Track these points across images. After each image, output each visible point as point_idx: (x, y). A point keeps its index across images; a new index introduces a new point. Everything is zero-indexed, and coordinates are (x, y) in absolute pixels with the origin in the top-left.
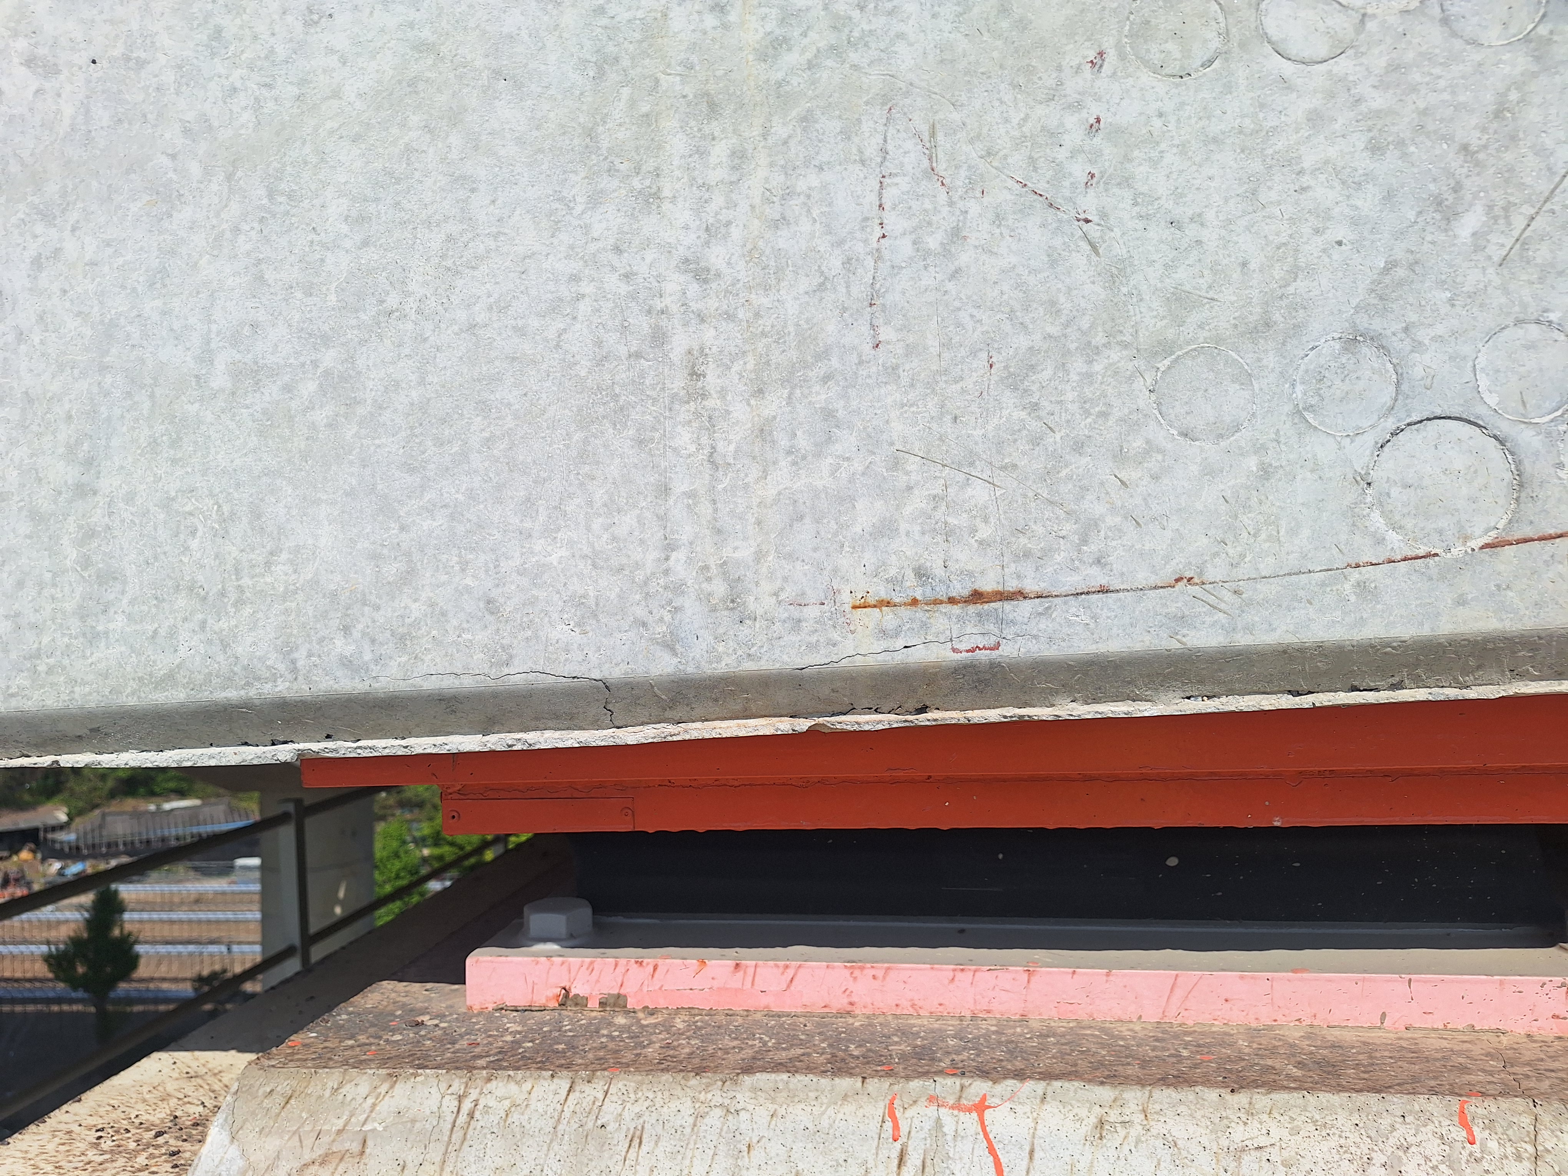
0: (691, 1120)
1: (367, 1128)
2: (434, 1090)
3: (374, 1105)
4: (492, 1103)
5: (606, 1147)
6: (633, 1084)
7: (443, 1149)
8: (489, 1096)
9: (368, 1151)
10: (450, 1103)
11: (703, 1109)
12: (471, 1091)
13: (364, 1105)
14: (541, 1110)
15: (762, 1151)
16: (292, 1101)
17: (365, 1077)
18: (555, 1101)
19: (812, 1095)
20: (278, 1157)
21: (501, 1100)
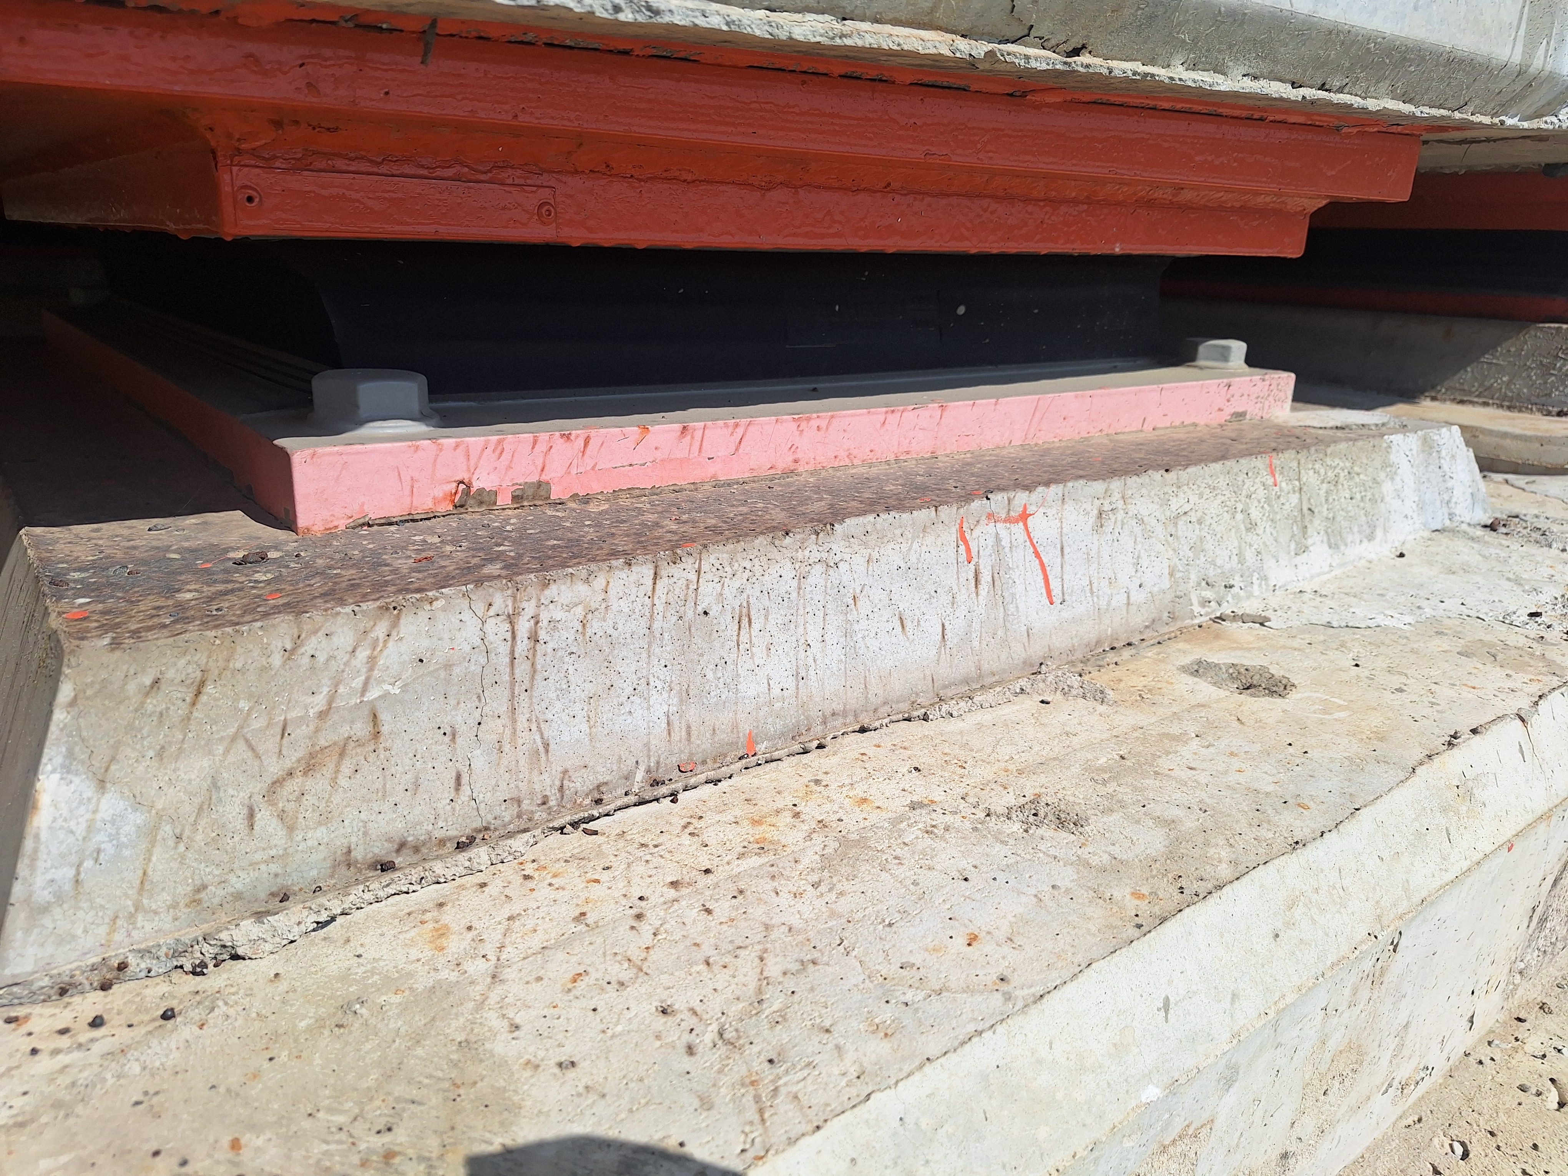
0: (795, 583)
1: (373, 694)
2: (467, 616)
3: (372, 661)
4: (558, 615)
5: (715, 635)
6: (725, 555)
7: (507, 693)
8: (552, 606)
9: (385, 729)
10: (497, 629)
11: (805, 569)
12: (524, 605)
13: (354, 662)
14: (626, 610)
15: (866, 599)
16: (209, 689)
17: (340, 620)
18: (641, 595)
19: (898, 532)
20: (215, 785)
21: (568, 608)
